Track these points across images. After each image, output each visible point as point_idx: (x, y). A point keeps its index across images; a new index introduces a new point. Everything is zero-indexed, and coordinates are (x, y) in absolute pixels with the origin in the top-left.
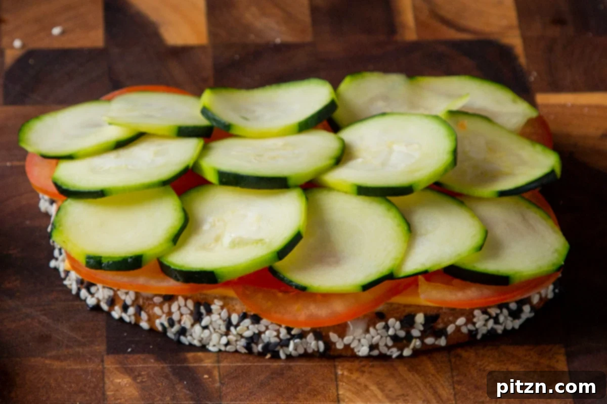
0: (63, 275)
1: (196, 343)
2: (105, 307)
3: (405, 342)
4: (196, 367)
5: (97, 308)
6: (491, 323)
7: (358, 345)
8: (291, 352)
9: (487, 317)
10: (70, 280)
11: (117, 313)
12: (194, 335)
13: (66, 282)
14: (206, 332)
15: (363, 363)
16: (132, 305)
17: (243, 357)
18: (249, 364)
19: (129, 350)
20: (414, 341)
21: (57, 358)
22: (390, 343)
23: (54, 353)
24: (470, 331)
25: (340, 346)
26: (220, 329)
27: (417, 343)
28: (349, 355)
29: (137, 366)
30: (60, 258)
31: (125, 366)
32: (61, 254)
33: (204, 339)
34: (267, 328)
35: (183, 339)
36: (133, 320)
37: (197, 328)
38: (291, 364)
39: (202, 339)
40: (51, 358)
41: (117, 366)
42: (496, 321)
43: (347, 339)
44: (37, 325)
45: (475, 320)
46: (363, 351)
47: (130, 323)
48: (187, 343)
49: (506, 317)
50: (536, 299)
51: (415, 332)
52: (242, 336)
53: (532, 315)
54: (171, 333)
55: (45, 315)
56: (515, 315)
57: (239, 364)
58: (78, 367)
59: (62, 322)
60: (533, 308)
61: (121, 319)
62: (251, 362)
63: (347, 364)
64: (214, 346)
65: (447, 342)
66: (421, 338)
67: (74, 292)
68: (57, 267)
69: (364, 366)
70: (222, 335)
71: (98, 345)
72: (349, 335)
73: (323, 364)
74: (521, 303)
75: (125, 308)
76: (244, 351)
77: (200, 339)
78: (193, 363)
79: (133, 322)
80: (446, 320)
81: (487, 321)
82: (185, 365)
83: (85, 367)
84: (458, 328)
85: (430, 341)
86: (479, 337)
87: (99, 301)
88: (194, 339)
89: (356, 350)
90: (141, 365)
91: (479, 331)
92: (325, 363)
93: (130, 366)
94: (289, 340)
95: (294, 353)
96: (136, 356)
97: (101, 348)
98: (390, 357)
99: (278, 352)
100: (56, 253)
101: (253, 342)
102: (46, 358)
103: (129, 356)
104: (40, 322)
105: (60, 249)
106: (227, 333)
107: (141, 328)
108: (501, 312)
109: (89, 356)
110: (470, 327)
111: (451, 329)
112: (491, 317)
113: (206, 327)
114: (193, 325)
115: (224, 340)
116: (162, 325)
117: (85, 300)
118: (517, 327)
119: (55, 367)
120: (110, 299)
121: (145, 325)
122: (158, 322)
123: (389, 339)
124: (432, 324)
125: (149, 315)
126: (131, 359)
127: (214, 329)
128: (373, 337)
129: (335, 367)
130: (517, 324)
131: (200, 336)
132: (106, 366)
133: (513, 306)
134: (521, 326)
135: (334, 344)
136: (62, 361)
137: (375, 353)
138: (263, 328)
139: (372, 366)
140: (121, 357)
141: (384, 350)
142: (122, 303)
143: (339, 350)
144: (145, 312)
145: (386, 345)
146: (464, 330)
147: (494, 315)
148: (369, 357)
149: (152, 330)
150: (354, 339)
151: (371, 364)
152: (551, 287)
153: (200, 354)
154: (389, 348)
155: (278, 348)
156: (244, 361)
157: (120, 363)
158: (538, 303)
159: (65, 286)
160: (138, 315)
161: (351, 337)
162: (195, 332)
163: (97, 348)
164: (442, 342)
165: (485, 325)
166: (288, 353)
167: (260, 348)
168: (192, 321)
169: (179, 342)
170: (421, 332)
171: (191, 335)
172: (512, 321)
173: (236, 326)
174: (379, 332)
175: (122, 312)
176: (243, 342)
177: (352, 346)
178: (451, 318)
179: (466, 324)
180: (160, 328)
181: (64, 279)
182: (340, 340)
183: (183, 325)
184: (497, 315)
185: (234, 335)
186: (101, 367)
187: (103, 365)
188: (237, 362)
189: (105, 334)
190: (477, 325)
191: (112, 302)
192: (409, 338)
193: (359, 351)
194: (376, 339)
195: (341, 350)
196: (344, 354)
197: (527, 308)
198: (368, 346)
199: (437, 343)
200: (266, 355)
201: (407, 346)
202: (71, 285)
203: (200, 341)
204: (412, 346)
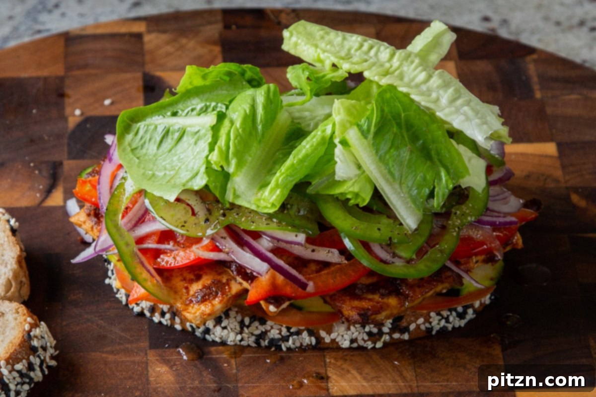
0: (115, 290)
1: (218, 340)
2: (148, 314)
3: (377, 337)
4: (217, 358)
5: (141, 314)
6: (443, 323)
7: (342, 340)
8: (290, 346)
9: (440, 318)
10: (120, 294)
11: (157, 318)
12: (216, 333)
13: (118, 296)
14: (225, 331)
15: (345, 353)
16: (168, 312)
17: (254, 350)
18: (259, 355)
19: (167, 346)
20: (384, 336)
21: (112, 352)
22: (366, 338)
23: (109, 349)
24: (427, 328)
25: (328, 340)
26: (235, 329)
27: (386, 338)
28: (335, 347)
29: (173, 358)
30: (113, 277)
31: (164, 358)
32: (113, 274)
33: (224, 336)
34: (272, 328)
35: (207, 337)
36: (169, 323)
37: (218, 329)
38: (291, 355)
39: (222, 336)
40: (107, 352)
41: (158, 358)
42: (447, 321)
43: (333, 336)
44: (96, 327)
45: (431, 320)
46: (346, 344)
47: (167, 325)
48: (211, 340)
49: (454, 318)
50: (477, 304)
51: (386, 329)
52: (252, 334)
53: (475, 316)
54: (198, 333)
55: (102, 319)
56: (461, 316)
57: (251, 355)
58: (128, 359)
59: (115, 325)
60: (475, 311)
61: (160, 323)
62: (260, 354)
63: (333, 354)
64: (231, 341)
65: (410, 337)
66: (390, 334)
67: (124, 302)
68: (111, 284)
69: (346, 355)
70: (237, 334)
71: (143, 342)
72: (334, 332)
73: (315, 354)
74: (466, 308)
75: (163, 314)
76: (254, 345)
77: (221, 337)
78: (216, 355)
79: (169, 325)
80: (408, 320)
81: (440, 320)
82: (210, 356)
83: (132, 359)
84: (418, 326)
85: (396, 336)
86: (434, 333)
87: (143, 309)
88: (216, 337)
89: (340, 343)
90: (176, 357)
91: (434, 328)
92: (316, 353)
93: (167, 358)
94: (288, 337)
95: (293, 346)
96: (172, 350)
97: (145, 344)
98: (366, 348)
99: (280, 346)
100: (110, 273)
101: (261, 338)
102: (103, 353)
103: (166, 350)
104: (98, 325)
105: (112, 271)
106: (241, 333)
107: (175, 329)
108: (451, 314)
109: (136, 351)
110: (427, 325)
111: (412, 327)
112: (443, 317)
113: (225, 328)
114: (215, 326)
115: (239, 337)
116: (191, 326)
117: (132, 309)
118: (463, 325)
119: (110, 359)
120: (151, 308)
121: (178, 327)
122: (188, 324)
123: (365, 334)
124: (398, 323)
125: (181, 320)
126: (168, 353)
127: (231, 329)
128: (353, 333)
129: (324, 356)
130: (463, 323)
131: (220, 335)
132: (149, 358)
133: (460, 309)
134: (466, 324)
135: (323, 339)
136: (115, 355)
137: (355, 345)
138: (268, 328)
139: (353, 356)
140: (160, 351)
141: (361, 343)
142: (160, 311)
143: (327, 343)
144: (178, 317)
145: (363, 339)
146: (423, 327)
147: (445, 316)
148: (350, 349)
149: (184, 330)
150: (338, 335)
151: (351, 353)
152: (488, 296)
153: (220, 348)
154: (365, 341)
155: (280, 343)
156: (254, 353)
157: (160, 356)
158: (479, 307)
159: (117, 299)
160: (172, 319)
161: (336, 334)
162: (216, 331)
163: (142, 344)
164: (406, 337)
165: (438, 324)
166: (288, 346)
167: (266, 343)
168: (214, 323)
169: (205, 339)
170: (390, 329)
171: (214, 334)
172: (459, 321)
173: (248, 327)
174: (358, 329)
175: (160, 318)
176: (253, 338)
177: (337, 340)
178: (413, 319)
179: (424, 323)
180: (190, 329)
181: (117, 293)
182: (328, 336)
183: (207, 326)
184: (448, 316)
185: (246, 334)
186: (145, 359)
187: (147, 357)
188: (249, 353)
189: (148, 334)
190: (433, 324)
191: (153, 310)
192: (381, 334)
193: (342, 344)
194: (355, 335)
195: (329, 343)
196: (331, 346)
197: (470, 311)
198: (349, 340)
199: (402, 337)
200: (271, 348)
201: (379, 340)
202: (121, 297)
203: (221, 338)
204: (383, 340)
